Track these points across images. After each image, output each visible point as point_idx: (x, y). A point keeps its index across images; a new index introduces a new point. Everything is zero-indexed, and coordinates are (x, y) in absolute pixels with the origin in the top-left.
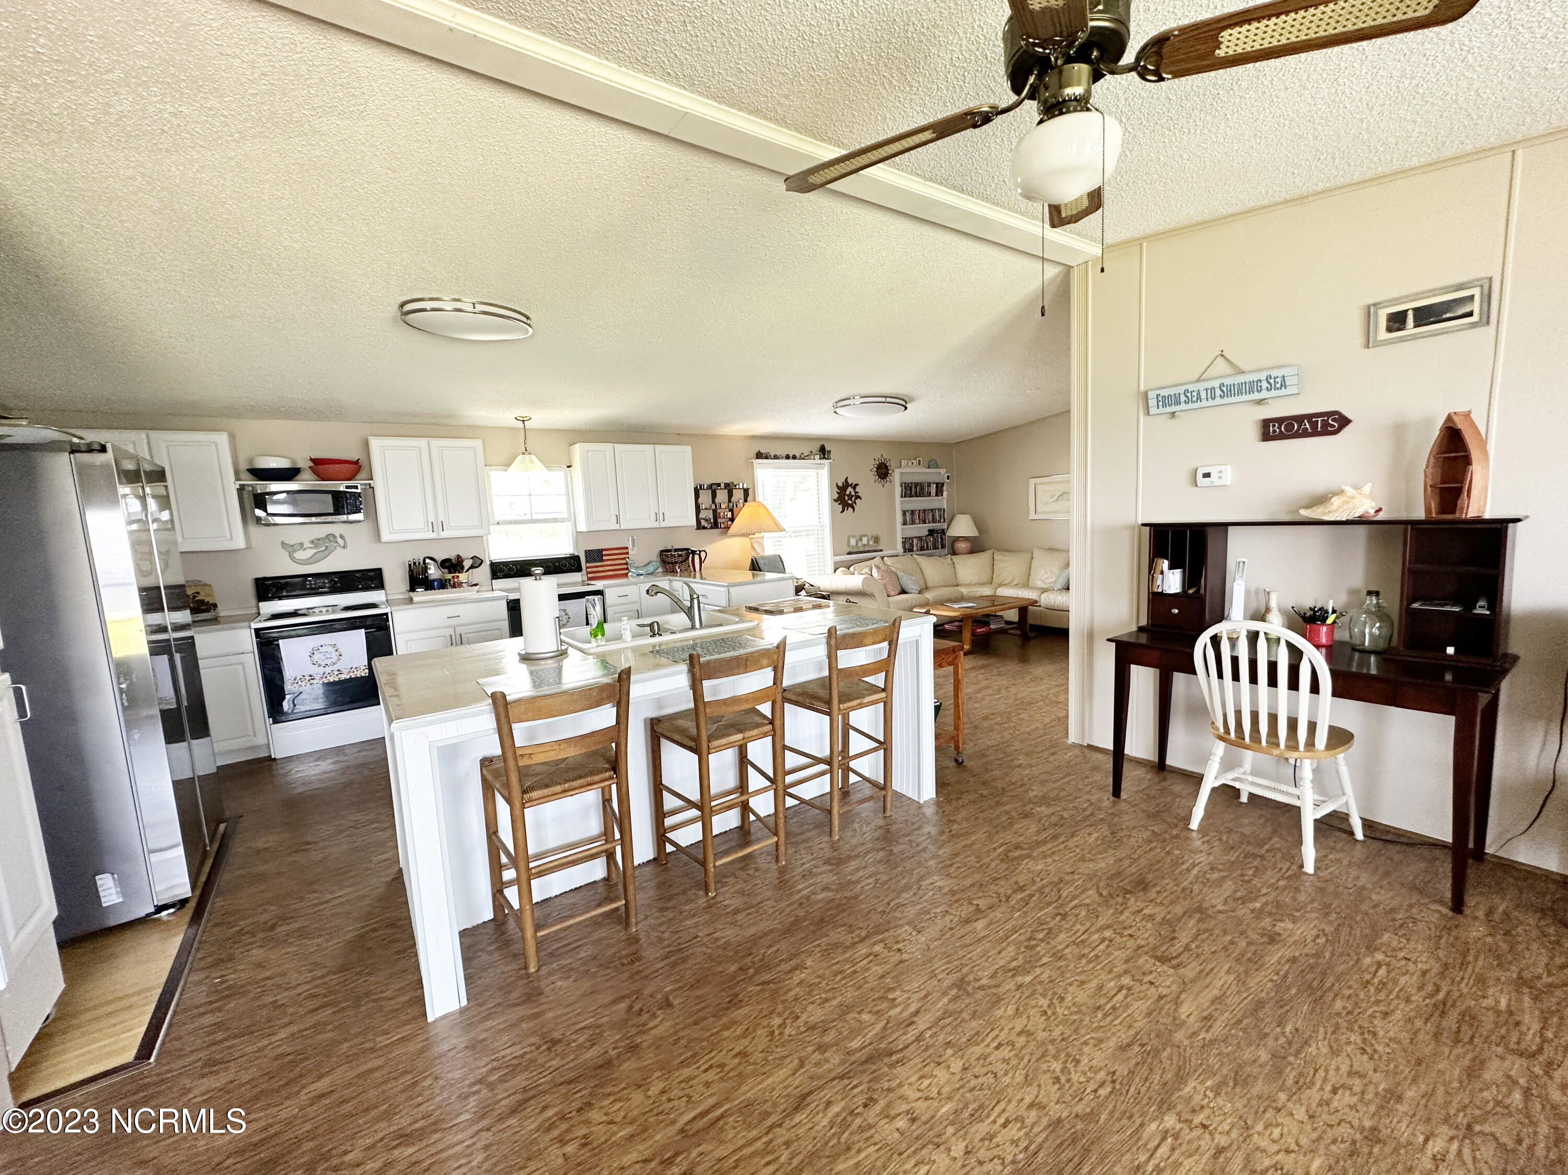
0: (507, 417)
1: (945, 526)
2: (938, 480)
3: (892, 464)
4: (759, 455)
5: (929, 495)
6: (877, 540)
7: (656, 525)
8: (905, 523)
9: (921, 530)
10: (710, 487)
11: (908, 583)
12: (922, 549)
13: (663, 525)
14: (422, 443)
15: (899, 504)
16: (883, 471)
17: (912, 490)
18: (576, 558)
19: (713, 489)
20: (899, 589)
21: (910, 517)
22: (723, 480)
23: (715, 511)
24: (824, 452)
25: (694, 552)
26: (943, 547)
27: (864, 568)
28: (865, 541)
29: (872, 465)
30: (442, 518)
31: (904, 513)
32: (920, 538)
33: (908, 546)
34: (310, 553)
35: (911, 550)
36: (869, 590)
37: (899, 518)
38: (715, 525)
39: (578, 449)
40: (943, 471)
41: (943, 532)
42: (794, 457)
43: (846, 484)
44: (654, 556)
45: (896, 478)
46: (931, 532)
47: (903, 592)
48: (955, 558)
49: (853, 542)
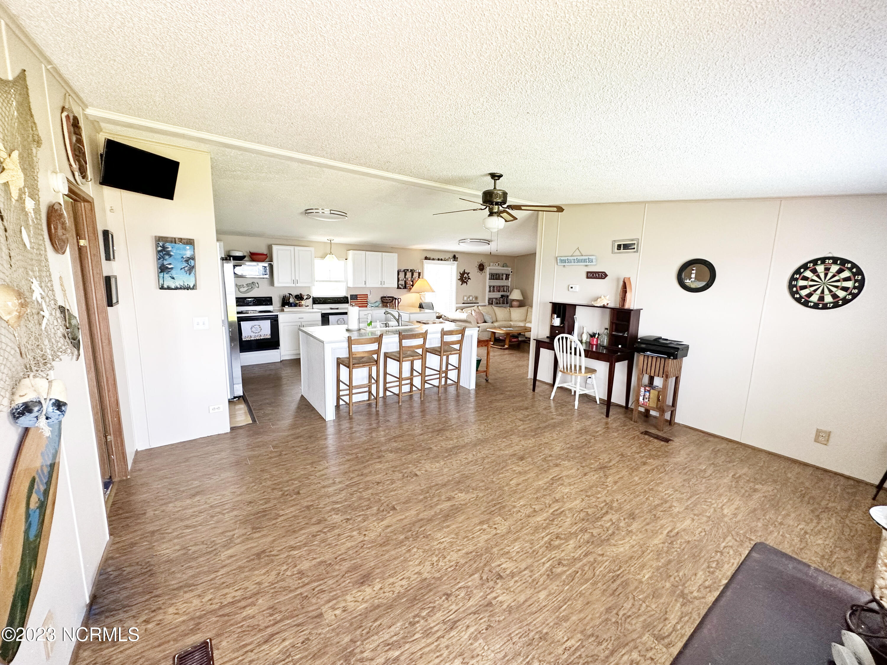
0: (324, 239)
1: (509, 294)
2: (507, 272)
3: (486, 265)
4: (426, 258)
5: (502, 279)
6: (476, 298)
7: (381, 286)
8: (490, 291)
9: (498, 295)
10: (404, 271)
11: (487, 318)
12: (497, 303)
13: (383, 286)
14: (292, 248)
15: (488, 283)
16: (481, 268)
17: (494, 276)
18: (347, 298)
19: (405, 272)
20: (483, 321)
21: (492, 289)
22: (410, 268)
23: (405, 282)
24: (455, 258)
25: (395, 299)
26: (507, 303)
27: (469, 310)
28: (471, 298)
29: (477, 265)
30: (297, 278)
31: (490, 287)
32: (496, 299)
33: (491, 302)
34: (246, 289)
35: (492, 304)
36: (469, 320)
37: (487, 289)
38: (405, 287)
39: (351, 252)
40: (510, 269)
41: (508, 296)
42: (442, 260)
43: (464, 273)
44: (379, 299)
45: (488, 271)
46: (502, 296)
47: (485, 322)
48: (511, 309)
49: (465, 298)
